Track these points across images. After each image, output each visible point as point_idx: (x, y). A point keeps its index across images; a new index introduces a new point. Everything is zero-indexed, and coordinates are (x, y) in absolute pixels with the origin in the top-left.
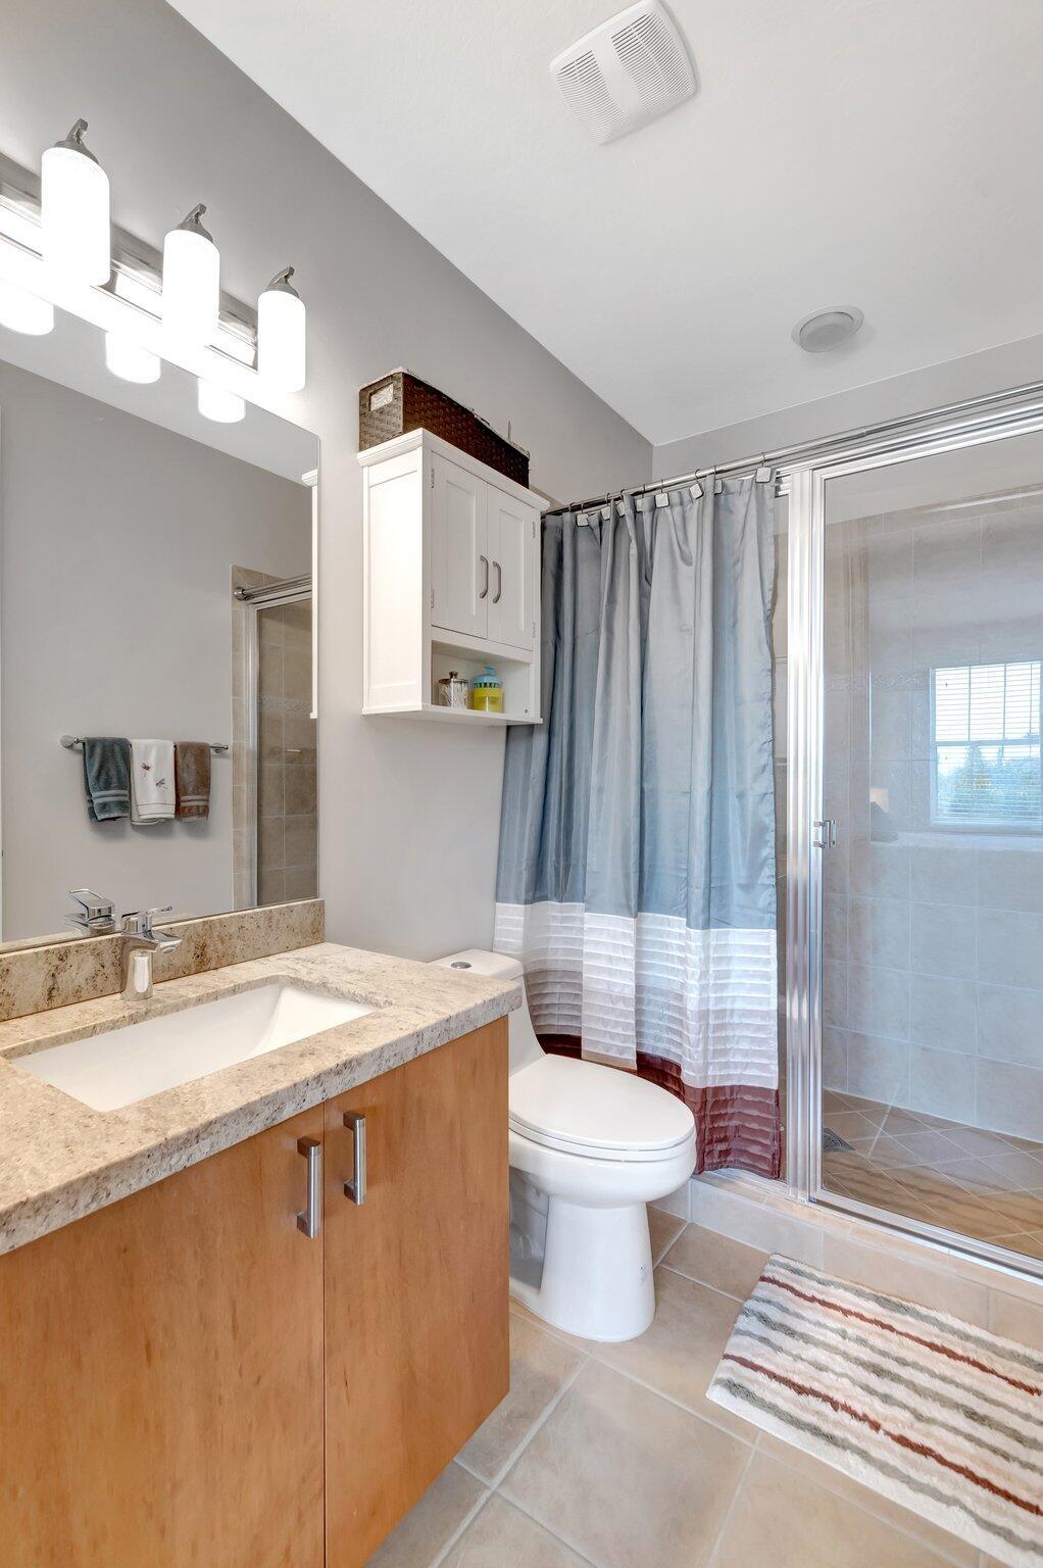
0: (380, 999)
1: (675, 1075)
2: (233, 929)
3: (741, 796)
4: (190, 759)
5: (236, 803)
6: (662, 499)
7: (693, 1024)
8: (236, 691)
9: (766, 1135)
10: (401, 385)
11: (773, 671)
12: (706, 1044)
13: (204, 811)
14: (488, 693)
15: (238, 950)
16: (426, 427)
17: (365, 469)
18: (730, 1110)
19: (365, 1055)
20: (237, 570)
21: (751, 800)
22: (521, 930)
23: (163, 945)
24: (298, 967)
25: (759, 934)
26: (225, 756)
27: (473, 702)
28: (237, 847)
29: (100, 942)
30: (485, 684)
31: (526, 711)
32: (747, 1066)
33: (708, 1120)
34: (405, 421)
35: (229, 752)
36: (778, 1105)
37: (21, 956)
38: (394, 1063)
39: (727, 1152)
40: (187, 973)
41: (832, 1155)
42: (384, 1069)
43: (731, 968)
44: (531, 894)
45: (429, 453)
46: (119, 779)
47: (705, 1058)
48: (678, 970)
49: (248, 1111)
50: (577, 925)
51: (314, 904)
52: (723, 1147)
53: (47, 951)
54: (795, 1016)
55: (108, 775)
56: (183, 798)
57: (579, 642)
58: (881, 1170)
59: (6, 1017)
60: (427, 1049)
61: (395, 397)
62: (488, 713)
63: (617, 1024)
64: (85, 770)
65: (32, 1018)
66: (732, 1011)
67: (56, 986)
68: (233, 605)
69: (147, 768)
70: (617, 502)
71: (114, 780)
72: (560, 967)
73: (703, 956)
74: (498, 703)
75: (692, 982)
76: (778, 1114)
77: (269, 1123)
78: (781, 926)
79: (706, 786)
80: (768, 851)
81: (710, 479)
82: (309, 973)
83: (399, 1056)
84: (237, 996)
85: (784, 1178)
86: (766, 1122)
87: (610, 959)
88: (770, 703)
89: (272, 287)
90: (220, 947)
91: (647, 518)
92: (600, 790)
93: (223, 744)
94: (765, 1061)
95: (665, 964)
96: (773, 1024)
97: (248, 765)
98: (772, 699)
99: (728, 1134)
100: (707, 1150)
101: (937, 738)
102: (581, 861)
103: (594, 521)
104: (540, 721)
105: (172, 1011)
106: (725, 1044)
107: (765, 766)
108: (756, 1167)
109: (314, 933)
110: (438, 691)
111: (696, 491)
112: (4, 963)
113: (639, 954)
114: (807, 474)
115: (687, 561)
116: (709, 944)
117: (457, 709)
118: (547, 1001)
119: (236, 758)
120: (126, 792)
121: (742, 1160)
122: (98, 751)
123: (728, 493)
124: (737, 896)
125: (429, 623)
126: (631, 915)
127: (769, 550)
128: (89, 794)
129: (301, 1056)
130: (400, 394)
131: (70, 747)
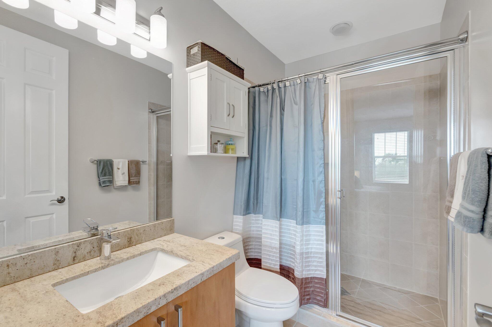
0: (191, 258)
1: (292, 272)
2: (142, 231)
3: (314, 181)
4: (134, 166)
5: (149, 179)
6: (288, 84)
7: (298, 257)
8: (150, 143)
9: (322, 293)
10: (200, 46)
11: (324, 140)
12: (303, 263)
13: (138, 183)
14: (231, 147)
15: (143, 238)
16: (209, 60)
17: (189, 74)
18: (310, 285)
19: (182, 284)
20: (150, 103)
21: (317, 183)
22: (242, 224)
23: (114, 242)
24: (164, 244)
25: (320, 226)
26: (146, 164)
27: (226, 151)
28: (150, 193)
29: (92, 239)
30: (230, 144)
31: (243, 153)
32: (316, 270)
33: (303, 289)
34: (202, 58)
35: (147, 162)
36: (326, 283)
37: (63, 246)
38: (193, 285)
39: (309, 299)
40: (125, 247)
41: (344, 297)
42: (190, 288)
43: (311, 238)
44: (245, 212)
45: (209, 69)
46: (109, 173)
47: (302, 268)
48: (293, 238)
49: (138, 311)
50: (260, 222)
51: (170, 220)
52: (308, 297)
53: (73, 244)
54: (332, 251)
55: (105, 171)
56: (131, 178)
57: (261, 129)
58: (359, 301)
59: (57, 268)
60: (205, 278)
61: (198, 50)
62: (230, 154)
63: (273, 256)
64: (98, 170)
65: (66, 268)
66: (311, 252)
67: (76, 256)
68: (148, 115)
69: (119, 169)
70: (273, 84)
71: (107, 173)
72: (254, 236)
73: (301, 234)
74: (234, 150)
75: (298, 243)
76: (326, 286)
77: (146, 315)
78: (327, 224)
79: (302, 178)
80: (323, 200)
81: (303, 78)
82: (167, 247)
83: (195, 283)
84: (142, 256)
85: (328, 307)
86: (322, 289)
87: (271, 234)
88: (323, 151)
89: (155, 13)
90: (136, 237)
91: (283, 89)
92: (268, 178)
93: (145, 160)
94: (322, 269)
95: (289, 236)
96: (324, 256)
97: (153, 166)
98: (324, 150)
99: (310, 293)
100: (303, 298)
101: (375, 155)
102: (261, 201)
103: (266, 90)
104: (248, 156)
105: (117, 263)
106: (309, 263)
107: (321, 172)
108: (319, 304)
109: (171, 230)
110: (213, 148)
111: (299, 81)
112: (57, 249)
113: (280, 232)
114: (335, 76)
115: (296, 104)
116: (303, 230)
117: (220, 153)
118: (250, 247)
119: (149, 165)
120: (111, 177)
121: (314, 301)
122: (102, 164)
123: (309, 82)
124: (312, 214)
125: (210, 125)
126: (278, 220)
127: (323, 101)
128: (99, 178)
129: (159, 285)
130: (200, 49)
131: (93, 162)
